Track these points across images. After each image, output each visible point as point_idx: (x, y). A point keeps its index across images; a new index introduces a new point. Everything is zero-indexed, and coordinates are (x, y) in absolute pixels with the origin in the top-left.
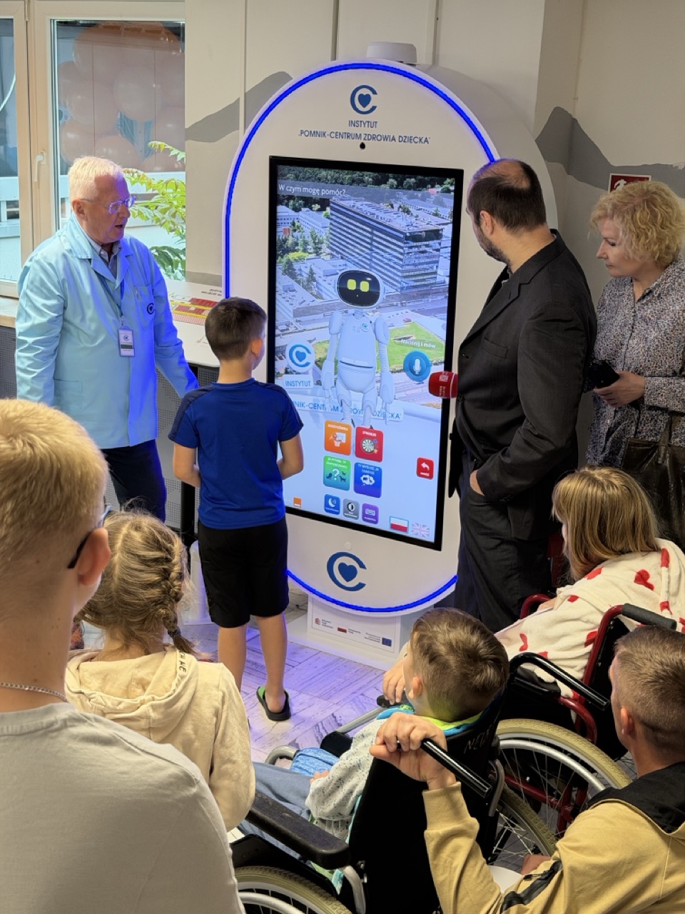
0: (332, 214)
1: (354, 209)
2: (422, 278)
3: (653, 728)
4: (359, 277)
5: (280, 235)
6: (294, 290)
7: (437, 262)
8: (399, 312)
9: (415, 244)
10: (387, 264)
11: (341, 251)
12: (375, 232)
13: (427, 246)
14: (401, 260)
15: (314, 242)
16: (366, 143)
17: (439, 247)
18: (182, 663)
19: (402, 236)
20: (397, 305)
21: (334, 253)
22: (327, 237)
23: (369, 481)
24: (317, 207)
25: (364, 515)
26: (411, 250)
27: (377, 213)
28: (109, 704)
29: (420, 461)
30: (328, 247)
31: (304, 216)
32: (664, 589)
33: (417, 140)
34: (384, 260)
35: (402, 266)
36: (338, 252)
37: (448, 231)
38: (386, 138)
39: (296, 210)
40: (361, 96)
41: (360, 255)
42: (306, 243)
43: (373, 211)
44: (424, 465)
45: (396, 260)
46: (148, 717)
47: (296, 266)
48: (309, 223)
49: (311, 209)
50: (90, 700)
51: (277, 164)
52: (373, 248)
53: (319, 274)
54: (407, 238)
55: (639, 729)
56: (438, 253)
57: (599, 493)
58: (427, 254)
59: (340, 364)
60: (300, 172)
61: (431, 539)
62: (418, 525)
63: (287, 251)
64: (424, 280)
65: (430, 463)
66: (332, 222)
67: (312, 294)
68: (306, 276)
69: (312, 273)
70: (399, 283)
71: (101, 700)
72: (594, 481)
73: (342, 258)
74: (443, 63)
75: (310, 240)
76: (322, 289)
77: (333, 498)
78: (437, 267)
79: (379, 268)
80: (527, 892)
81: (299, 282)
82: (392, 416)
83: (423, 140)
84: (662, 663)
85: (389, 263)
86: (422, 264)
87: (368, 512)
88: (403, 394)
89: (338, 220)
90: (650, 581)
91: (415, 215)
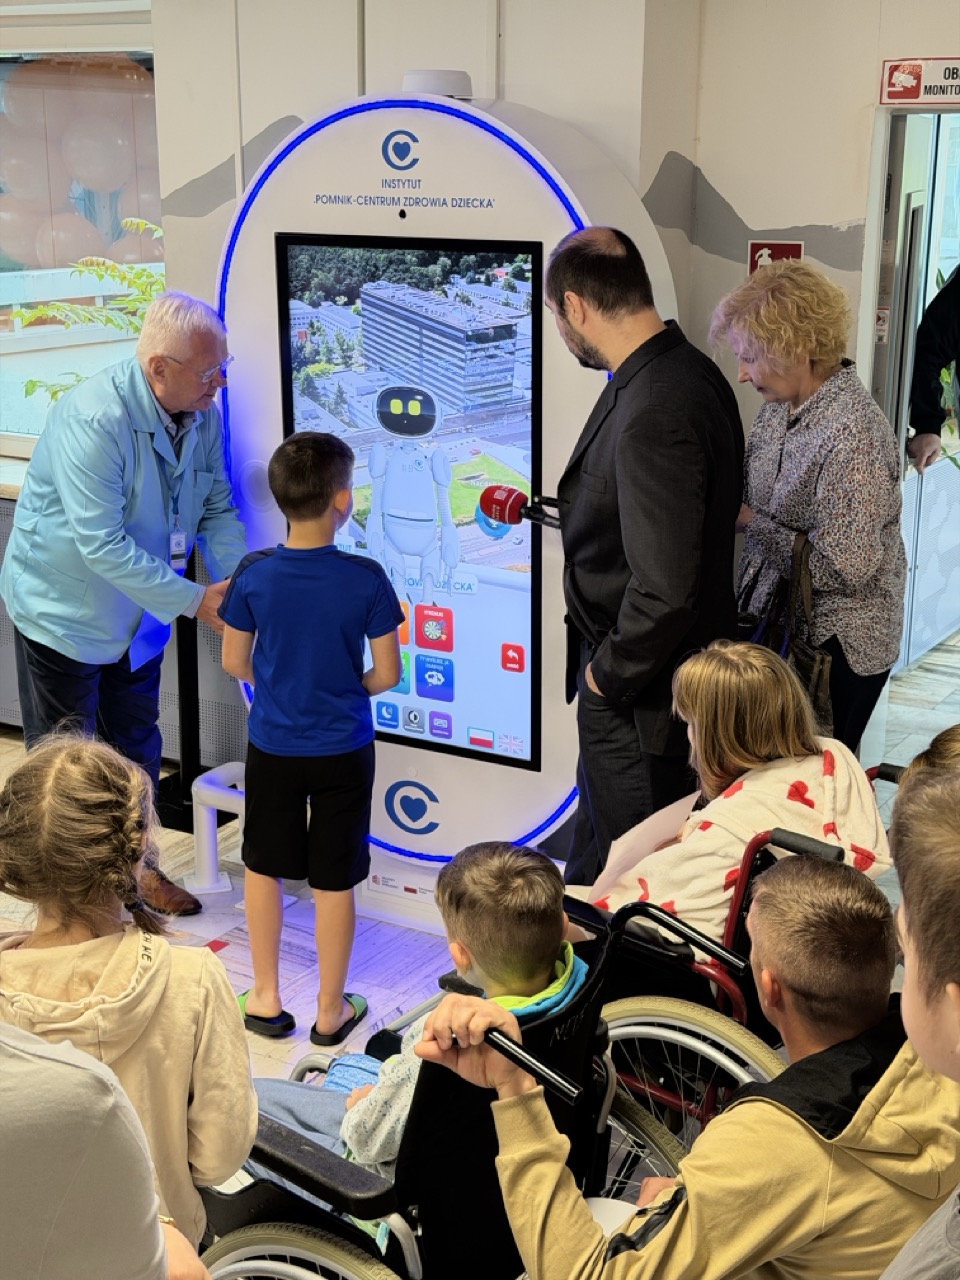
0: (364, 309)
1: (394, 301)
2: (492, 392)
3: (805, 995)
4: (406, 395)
5: (295, 341)
6: (317, 417)
7: (512, 369)
8: (464, 441)
9: (480, 346)
10: (443, 375)
11: (380, 360)
12: (425, 332)
13: (497, 347)
14: (462, 368)
15: (342, 349)
16: (406, 209)
17: (513, 349)
18: (146, 949)
19: (462, 335)
20: (460, 432)
21: (370, 363)
22: (360, 341)
23: (436, 679)
24: (343, 299)
25: (432, 727)
26: (475, 355)
27: (426, 305)
28: (40, 1010)
29: (506, 648)
30: (362, 355)
31: (325, 313)
32: (829, 806)
33: (476, 203)
34: (440, 370)
35: (464, 377)
36: (374, 361)
37: (525, 327)
38: (434, 202)
39: (315, 304)
40: (397, 145)
41: (407, 364)
42: (330, 351)
43: (420, 302)
44: (511, 653)
45: (456, 369)
46: (96, 1028)
47: (318, 383)
48: (333, 322)
49: (335, 302)
50: (12, 1004)
51: (285, 243)
52: (424, 355)
53: (350, 393)
54: (469, 338)
55: (788, 997)
56: (512, 357)
57: (734, 678)
58: (497, 360)
59: (388, 518)
60: (316, 252)
61: (526, 755)
62: (506, 737)
63: (305, 363)
64: (495, 395)
65: (519, 650)
66: (365, 320)
67: (342, 421)
68: (333, 396)
69: (341, 393)
70: (462, 401)
71: (27, 1004)
72: (726, 663)
73: (381, 369)
74: (511, 96)
75: (335, 346)
76: (357, 414)
77: (388, 706)
78: (512, 376)
79: (431, 380)
80: (640, 1233)
81: (323, 406)
82: (462, 587)
83: (485, 203)
84: (813, 905)
85: (447, 373)
86: (492, 373)
87: (438, 722)
88: (475, 555)
89: (372, 317)
90: (808, 796)
91: (477, 306)
